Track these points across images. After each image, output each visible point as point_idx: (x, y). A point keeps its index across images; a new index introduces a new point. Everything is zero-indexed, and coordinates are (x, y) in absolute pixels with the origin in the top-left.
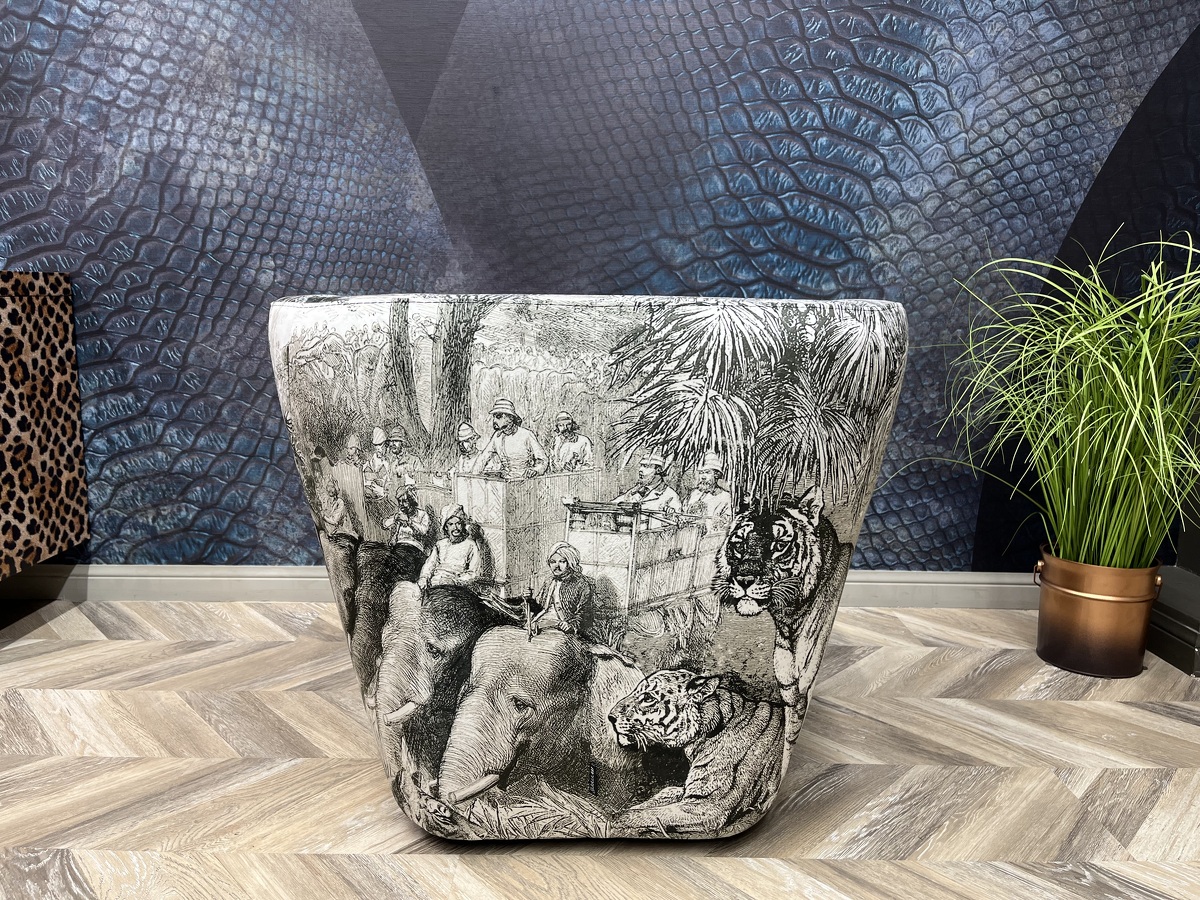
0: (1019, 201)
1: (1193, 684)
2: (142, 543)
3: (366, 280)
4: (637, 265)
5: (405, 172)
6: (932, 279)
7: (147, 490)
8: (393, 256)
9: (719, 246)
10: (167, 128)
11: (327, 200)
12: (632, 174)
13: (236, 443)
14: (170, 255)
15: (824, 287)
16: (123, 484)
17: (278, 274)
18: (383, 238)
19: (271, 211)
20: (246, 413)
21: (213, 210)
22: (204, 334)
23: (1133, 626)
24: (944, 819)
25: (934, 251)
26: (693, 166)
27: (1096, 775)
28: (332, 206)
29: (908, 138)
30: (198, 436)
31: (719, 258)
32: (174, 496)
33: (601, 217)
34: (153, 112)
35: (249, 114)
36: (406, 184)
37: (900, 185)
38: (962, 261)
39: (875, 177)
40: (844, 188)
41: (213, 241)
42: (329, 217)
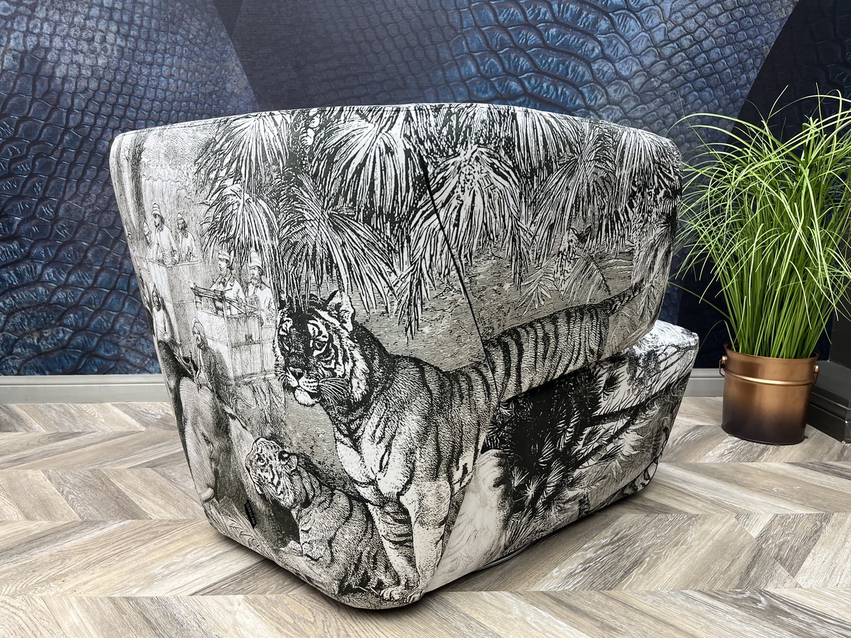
0: (707, 77)
1: (844, 448)
2: (30, 359)
5: (224, 61)
7: (32, 317)
10: (37, 31)
11: (163, 84)
12: (403, 61)
13: (100, 279)
14: (42, 131)
16: (13, 313)
19: (119, 94)
20: (107, 255)
21: (74, 94)
22: (71, 193)
23: (797, 404)
24: (645, 556)
25: (641, 118)
26: (451, 53)
27: (769, 519)
28: (167, 89)
29: (620, 28)
30: (69, 274)
32: (53, 322)
34: (25, 19)
35: (100, 17)
36: (226, 71)
37: (614, 66)
38: (663, 126)
39: (595, 60)
40: (570, 69)
41: (74, 120)
42: (165, 98)
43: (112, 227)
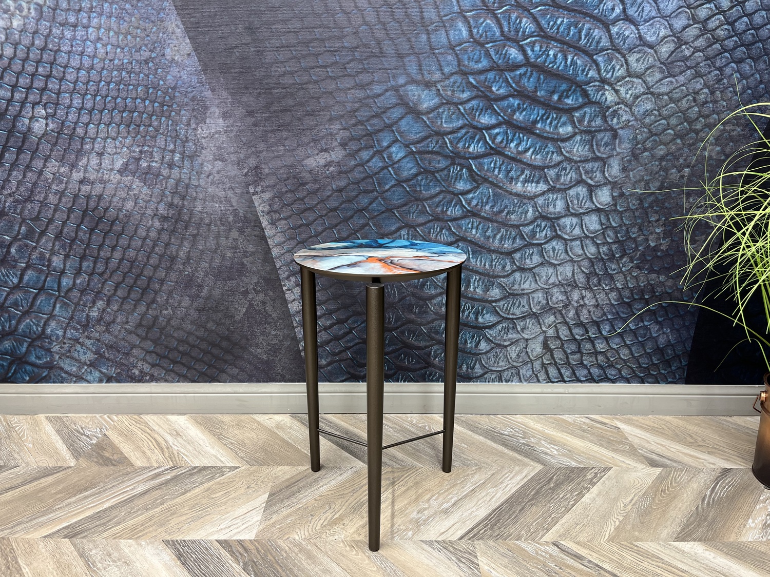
0: (748, 46)
3: (132, 127)
4: (386, 110)
5: (162, 21)
6: (663, 121)
8: (156, 105)
9: (463, 91)
11: (90, 50)
12: (380, 22)
13: (26, 278)
15: (561, 131)
17: (50, 122)
18: (146, 86)
19: (38, 62)
20: (32, 251)
25: (667, 94)
26: (438, 12)
28: (95, 56)
31: (462, 103)
33: (351, 65)
36: (164, 33)
37: (638, 29)
38: (693, 104)
39: (614, 22)
40: (584, 32)
42: (93, 66)
43: (37, 219)
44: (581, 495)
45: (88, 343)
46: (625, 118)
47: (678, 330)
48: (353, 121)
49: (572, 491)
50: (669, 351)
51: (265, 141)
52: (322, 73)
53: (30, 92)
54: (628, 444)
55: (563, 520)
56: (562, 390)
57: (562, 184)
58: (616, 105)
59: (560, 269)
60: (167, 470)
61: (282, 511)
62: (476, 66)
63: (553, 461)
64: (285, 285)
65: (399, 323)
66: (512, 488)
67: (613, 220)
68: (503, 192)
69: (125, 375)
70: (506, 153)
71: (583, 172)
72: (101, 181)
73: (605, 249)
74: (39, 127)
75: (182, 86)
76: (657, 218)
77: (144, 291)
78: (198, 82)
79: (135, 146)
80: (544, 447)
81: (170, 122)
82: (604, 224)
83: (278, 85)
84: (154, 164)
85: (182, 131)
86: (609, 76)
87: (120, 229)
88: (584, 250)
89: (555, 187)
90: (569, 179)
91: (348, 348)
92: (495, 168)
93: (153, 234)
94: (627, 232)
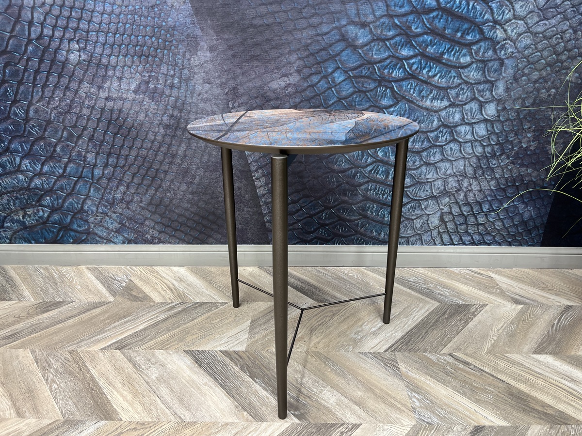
2: (18, 231)
3: (143, 57)
4: (331, 45)
6: (538, 54)
7: (16, 199)
8: (160, 41)
9: (390, 30)
13: (68, 169)
14: (8, 42)
15: (462, 60)
17: (82, 54)
18: (153, 27)
19: (72, 8)
20: (72, 150)
21: (33, 8)
22: (38, 97)
25: (542, 33)
28: (114, 3)
30: (43, 165)
31: (388, 39)
32: (34, 203)
33: (306, 9)
38: (560, 41)
41: (35, 31)
42: (113, 11)
43: (75, 126)
44: (467, 323)
45: (114, 216)
46: (510, 50)
47: (538, 208)
48: (307, 53)
49: (461, 320)
50: (531, 223)
51: (241, 68)
52: (284, 16)
53: (67, 31)
54: (498, 288)
55: (455, 340)
56: (452, 251)
57: (460, 101)
58: (504, 41)
59: (455, 164)
60: (178, 304)
61: (262, 333)
62: (400, 11)
63: (446, 300)
64: (254, 176)
65: (336, 203)
66: (418, 318)
67: (497, 128)
68: (416, 107)
69: (140, 239)
70: (420, 77)
71: (476, 92)
72: (121, 98)
73: (489, 149)
74: (74, 57)
75: (179, 27)
76: (529, 126)
77: (153, 178)
78: (191, 24)
79: (145, 72)
80: (438, 290)
81: (171, 54)
82: (489, 131)
83: (251, 25)
84: (159, 86)
85: (180, 61)
86: (500, 18)
87: (135, 134)
88: (473, 150)
89: (454, 103)
90: (465, 97)
91: (299, 221)
92: (411, 89)
93: (159, 138)
94: (507, 136)
